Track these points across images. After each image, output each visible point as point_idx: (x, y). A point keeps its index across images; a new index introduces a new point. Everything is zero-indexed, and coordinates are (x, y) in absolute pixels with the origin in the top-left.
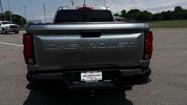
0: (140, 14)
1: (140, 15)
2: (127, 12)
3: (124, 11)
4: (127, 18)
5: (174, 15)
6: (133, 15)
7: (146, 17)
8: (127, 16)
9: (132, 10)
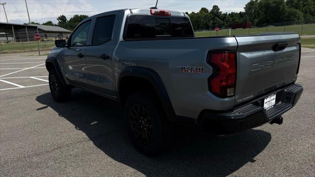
9: (76, 16)
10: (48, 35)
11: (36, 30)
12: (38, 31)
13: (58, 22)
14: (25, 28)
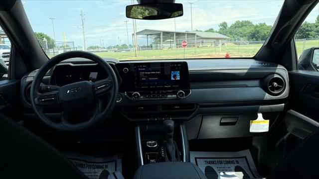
0: (252, 28)
1: (253, 30)
2: (229, 26)
3: (224, 25)
4: (229, 35)
5: (316, 29)
6: (240, 30)
7: (265, 34)
8: (231, 33)
9: (238, 22)
10: (205, 41)
11: (194, 37)
12: (196, 38)
13: (219, 28)
14: (185, 35)
